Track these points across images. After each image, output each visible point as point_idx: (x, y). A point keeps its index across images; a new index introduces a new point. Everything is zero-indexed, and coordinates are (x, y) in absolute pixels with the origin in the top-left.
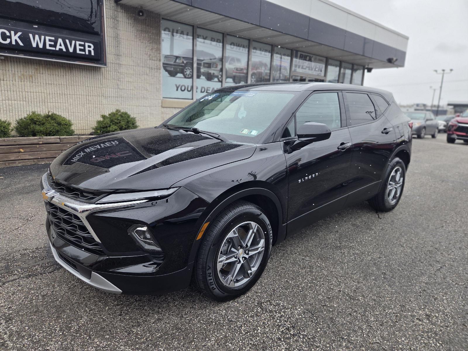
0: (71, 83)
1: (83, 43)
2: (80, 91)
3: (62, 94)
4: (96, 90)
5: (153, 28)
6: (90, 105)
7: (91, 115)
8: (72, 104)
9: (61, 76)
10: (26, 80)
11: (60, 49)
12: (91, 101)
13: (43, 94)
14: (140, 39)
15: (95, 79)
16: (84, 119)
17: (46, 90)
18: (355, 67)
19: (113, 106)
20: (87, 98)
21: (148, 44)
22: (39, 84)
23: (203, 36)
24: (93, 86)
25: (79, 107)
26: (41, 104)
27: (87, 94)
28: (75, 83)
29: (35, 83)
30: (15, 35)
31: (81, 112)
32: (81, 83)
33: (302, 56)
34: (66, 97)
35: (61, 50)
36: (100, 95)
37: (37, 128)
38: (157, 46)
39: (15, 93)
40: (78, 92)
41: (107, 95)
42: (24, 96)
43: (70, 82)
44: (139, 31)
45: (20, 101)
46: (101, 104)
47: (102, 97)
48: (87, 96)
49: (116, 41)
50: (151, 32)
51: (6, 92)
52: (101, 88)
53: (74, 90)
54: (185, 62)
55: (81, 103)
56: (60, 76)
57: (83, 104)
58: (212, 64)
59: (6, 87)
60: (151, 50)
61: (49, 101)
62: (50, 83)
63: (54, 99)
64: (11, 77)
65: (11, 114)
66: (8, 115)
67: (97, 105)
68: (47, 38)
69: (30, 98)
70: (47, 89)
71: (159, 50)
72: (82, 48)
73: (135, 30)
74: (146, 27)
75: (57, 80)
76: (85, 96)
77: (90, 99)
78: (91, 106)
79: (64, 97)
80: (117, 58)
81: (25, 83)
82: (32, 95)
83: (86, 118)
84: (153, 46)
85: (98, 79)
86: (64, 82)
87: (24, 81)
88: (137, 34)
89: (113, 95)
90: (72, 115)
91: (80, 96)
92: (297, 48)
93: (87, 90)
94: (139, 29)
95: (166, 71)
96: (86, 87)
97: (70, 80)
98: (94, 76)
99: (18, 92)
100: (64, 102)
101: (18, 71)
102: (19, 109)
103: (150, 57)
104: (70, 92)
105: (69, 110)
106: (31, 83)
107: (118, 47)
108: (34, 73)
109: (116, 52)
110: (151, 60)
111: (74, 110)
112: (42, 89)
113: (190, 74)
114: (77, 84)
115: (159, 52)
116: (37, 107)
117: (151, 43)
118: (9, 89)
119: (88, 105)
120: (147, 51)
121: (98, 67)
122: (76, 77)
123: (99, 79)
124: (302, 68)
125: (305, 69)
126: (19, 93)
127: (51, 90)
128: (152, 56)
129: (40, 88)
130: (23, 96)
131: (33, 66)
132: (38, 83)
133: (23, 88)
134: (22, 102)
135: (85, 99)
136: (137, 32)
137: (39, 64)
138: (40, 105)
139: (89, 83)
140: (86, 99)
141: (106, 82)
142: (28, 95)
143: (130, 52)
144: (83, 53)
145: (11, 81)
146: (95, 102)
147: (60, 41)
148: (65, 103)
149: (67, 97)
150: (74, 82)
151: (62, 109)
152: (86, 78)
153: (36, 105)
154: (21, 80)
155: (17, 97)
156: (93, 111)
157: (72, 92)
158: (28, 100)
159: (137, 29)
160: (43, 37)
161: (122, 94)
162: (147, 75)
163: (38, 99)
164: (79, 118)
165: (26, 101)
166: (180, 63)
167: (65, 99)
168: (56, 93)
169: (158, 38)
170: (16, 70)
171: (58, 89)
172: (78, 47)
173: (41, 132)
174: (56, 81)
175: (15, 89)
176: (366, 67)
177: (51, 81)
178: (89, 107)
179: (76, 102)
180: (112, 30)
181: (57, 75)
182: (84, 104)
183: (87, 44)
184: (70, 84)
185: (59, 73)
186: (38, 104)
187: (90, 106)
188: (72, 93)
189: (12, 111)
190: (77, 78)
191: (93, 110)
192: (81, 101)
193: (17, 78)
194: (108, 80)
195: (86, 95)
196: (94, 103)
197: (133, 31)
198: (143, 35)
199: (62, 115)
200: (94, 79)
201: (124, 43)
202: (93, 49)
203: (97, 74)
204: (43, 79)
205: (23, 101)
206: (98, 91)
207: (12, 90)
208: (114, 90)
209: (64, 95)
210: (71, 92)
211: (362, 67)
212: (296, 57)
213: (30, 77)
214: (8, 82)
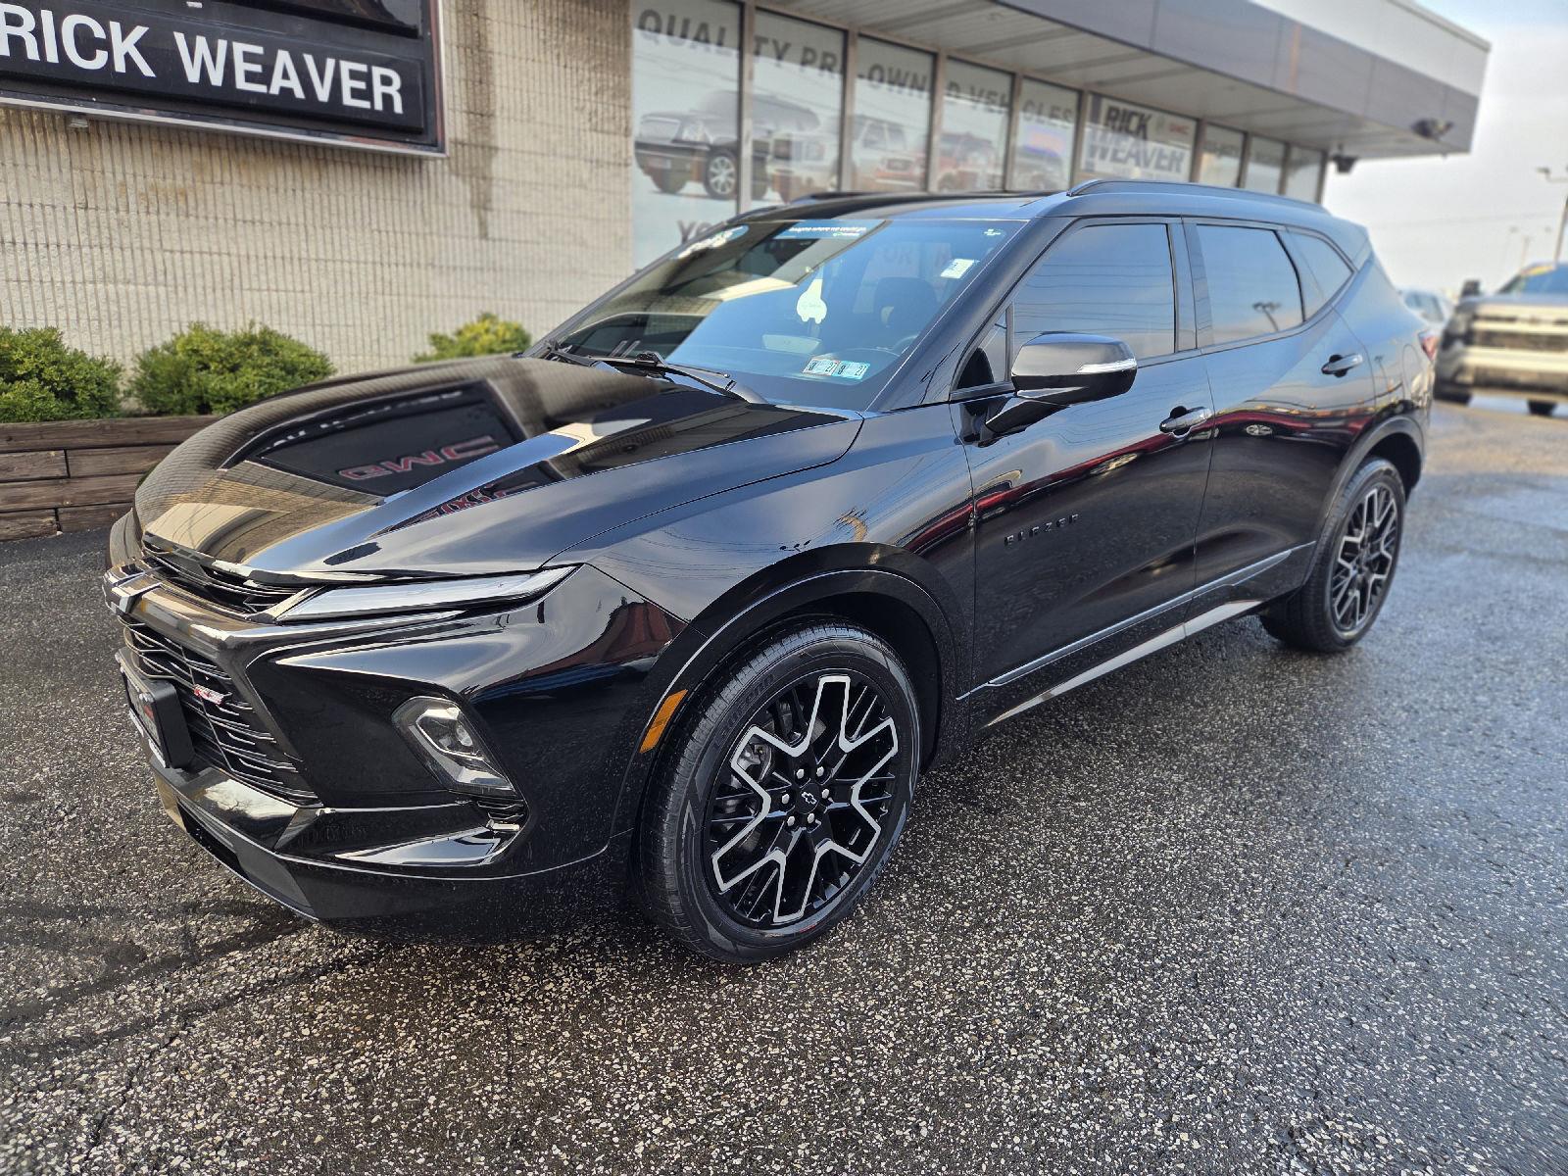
0: (322, 218)
1: (363, 68)
2: (353, 249)
3: (292, 259)
4: (407, 245)
5: (604, 13)
6: (387, 298)
7: (390, 336)
8: (325, 292)
9: (286, 191)
10: (163, 208)
11: (283, 90)
12: (391, 283)
13: (225, 258)
14: (558, 55)
15: (404, 204)
16: (368, 348)
17: (236, 243)
18: (1296, 154)
19: (466, 301)
20: (379, 273)
21: (587, 73)
22: (211, 220)
23: (775, 43)
24: (398, 229)
25: (349, 306)
26: (219, 293)
27: (378, 259)
28: (334, 219)
29: (197, 217)
30: (125, 34)
31: (358, 322)
32: (355, 219)
33: (1114, 114)
34: (305, 268)
35: (286, 92)
36: (422, 261)
37: (214, 382)
38: (616, 78)
39: (128, 253)
40: (345, 252)
41: (447, 260)
42: (160, 267)
43: (317, 212)
44: (555, 23)
45: (146, 284)
46: (424, 293)
47: (430, 268)
48: (378, 267)
49: (476, 59)
50: (595, 26)
51: (97, 250)
52: (425, 234)
53: (333, 243)
54: (712, 140)
55: (356, 290)
56: (281, 191)
57: (363, 295)
58: (804, 145)
59: (94, 231)
60: (596, 94)
61: (246, 286)
62: (249, 217)
63: (263, 278)
64: (112, 196)
65: (116, 331)
66: (105, 334)
67: (410, 299)
68: (239, 48)
69: (179, 274)
70: (240, 240)
71: (623, 93)
72: (362, 85)
73: (541, 18)
74: (580, 9)
75: (274, 207)
76: (370, 266)
77: (387, 277)
78: (391, 301)
79: (297, 268)
80: (478, 124)
81: (163, 216)
82: (188, 263)
83: (375, 347)
84: (602, 80)
85: (415, 202)
86: (296, 216)
87: (158, 212)
88: (548, 33)
89: (465, 262)
90: (327, 335)
91: (354, 265)
92: (1100, 83)
93: (377, 243)
94: (555, 16)
95: (649, 171)
96: (372, 231)
97: (317, 207)
98: (399, 193)
99: (138, 253)
100: (299, 288)
101: (135, 175)
102: (145, 315)
103: (594, 120)
104: (317, 254)
105: (317, 316)
106: (182, 218)
107: (481, 82)
108: (194, 181)
109: (475, 104)
110: (596, 130)
111: (334, 315)
112: (223, 243)
113: (729, 184)
114: (343, 221)
115: (622, 101)
116: (206, 305)
117: (595, 67)
118: (105, 241)
119: (380, 298)
120: (581, 97)
121: (413, 158)
122: (337, 196)
123: (419, 202)
124: (1115, 159)
125: (1124, 161)
126: (143, 255)
127: (251, 244)
128: (600, 117)
129: (213, 237)
130: (155, 268)
131: (186, 155)
132: (206, 218)
133: (156, 237)
134: (151, 288)
135: (371, 278)
136: (548, 29)
137: (210, 148)
138: (215, 299)
139: (382, 218)
140: (375, 276)
141: (441, 215)
142: (173, 264)
143: (525, 102)
144: (366, 104)
145: (112, 212)
146: (406, 287)
147: (283, 58)
148: (303, 291)
149: (309, 270)
150: (330, 214)
151: (292, 312)
152: (373, 200)
153: (201, 298)
154: (148, 207)
155: (134, 269)
156: (397, 320)
157: (325, 250)
158: (175, 278)
159: (548, 15)
160: (222, 45)
161: (498, 257)
162: (582, 186)
163: (208, 277)
164: (352, 347)
165: (166, 286)
166: (694, 143)
167: (302, 277)
168: (270, 254)
169: (622, 48)
170: (129, 170)
171: (277, 241)
172: (348, 84)
173: (227, 399)
174: (270, 209)
175: (126, 241)
176: (1334, 151)
177: (252, 210)
178: (384, 307)
179: (340, 288)
180: (461, 20)
181: (272, 189)
182: (368, 293)
183: (377, 72)
184: (318, 219)
185: (281, 179)
186: (210, 297)
187: (388, 304)
188: (325, 254)
189: (120, 321)
190: (341, 198)
191: (399, 316)
192: (356, 285)
193: (132, 199)
194: (448, 209)
195: (374, 263)
196: (402, 291)
197: (535, 25)
198: (567, 37)
199: (294, 337)
200: (400, 201)
201: (504, 68)
202: (400, 91)
203: (410, 185)
204: (225, 204)
205: (156, 285)
206: (415, 248)
207: (115, 243)
208: (470, 244)
209: (296, 262)
210: (321, 250)
211: (1318, 156)
212: (1095, 119)
213: (180, 198)
214: (103, 215)
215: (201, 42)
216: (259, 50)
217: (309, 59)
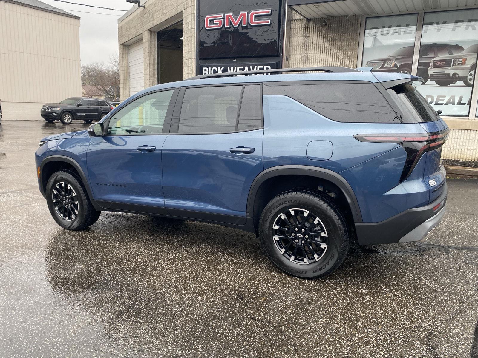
1: (262, 67)
5: (348, 34)
21: (340, 53)
23: (437, 23)
49: (305, 57)
50: (345, 38)
54: (398, 65)
58: (453, 60)
71: (353, 57)
73: (326, 41)
88: (328, 45)
94: (331, 39)
107: (305, 62)
115: (353, 59)
117: (344, 51)
120: (337, 61)
128: (344, 65)
136: (328, 43)
166: (391, 68)
169: (354, 42)
180: (302, 47)
183: (265, 67)
198: (334, 44)
201: (313, 57)
215: (232, 68)
216: (242, 67)
217: (251, 67)
